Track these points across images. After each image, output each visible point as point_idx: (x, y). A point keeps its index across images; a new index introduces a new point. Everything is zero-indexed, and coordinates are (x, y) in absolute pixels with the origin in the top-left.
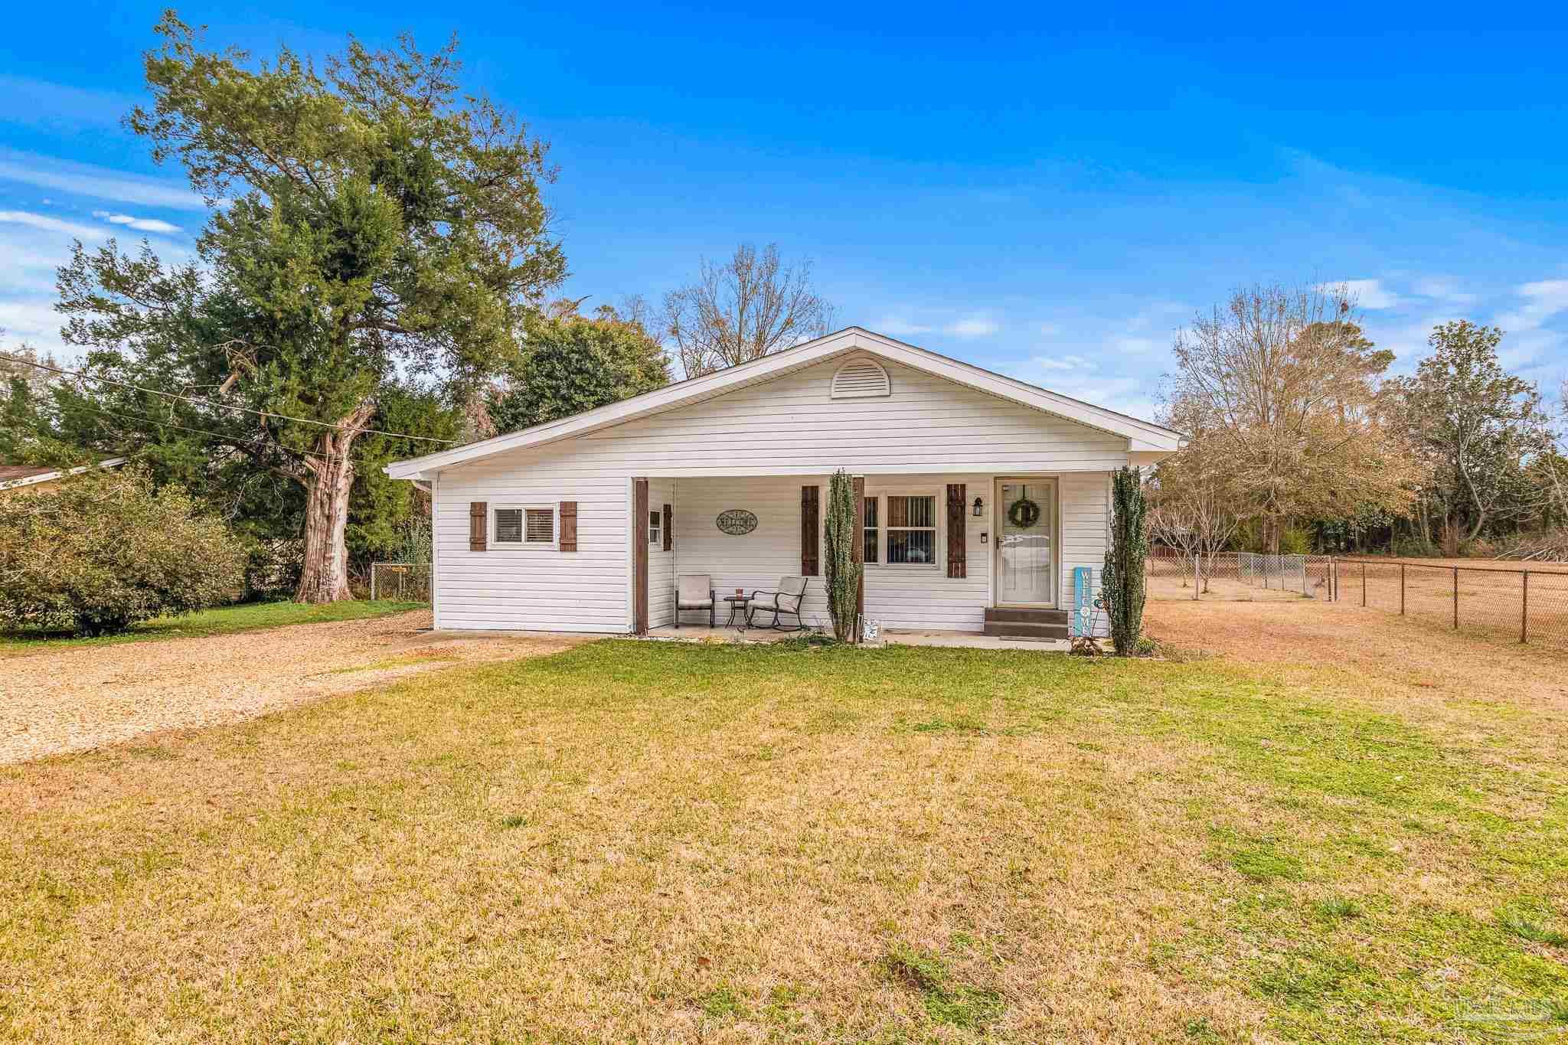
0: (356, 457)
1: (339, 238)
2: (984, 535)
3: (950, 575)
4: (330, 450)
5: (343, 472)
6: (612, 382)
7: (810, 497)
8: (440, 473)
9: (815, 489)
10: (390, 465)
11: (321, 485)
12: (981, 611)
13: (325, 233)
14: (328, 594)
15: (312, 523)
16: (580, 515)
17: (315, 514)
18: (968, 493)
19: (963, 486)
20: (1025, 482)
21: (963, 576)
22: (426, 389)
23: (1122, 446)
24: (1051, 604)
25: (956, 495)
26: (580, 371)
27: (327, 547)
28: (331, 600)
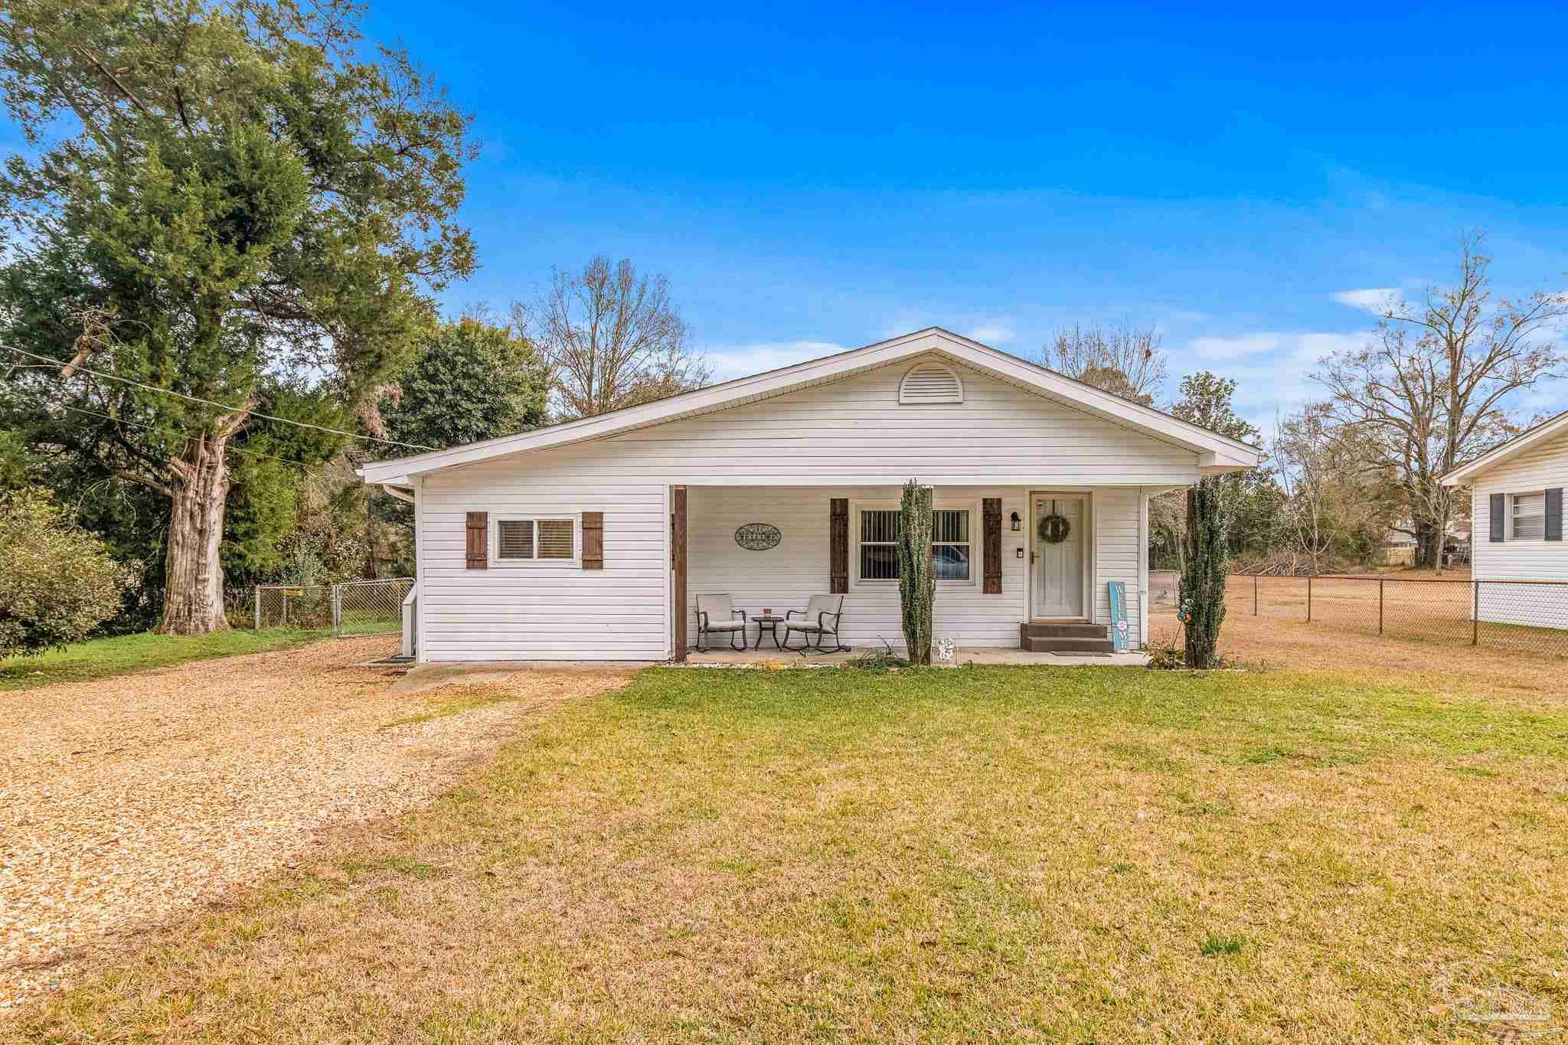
0: (234, 462)
1: (233, 194)
2: (1020, 550)
3: (985, 591)
4: (203, 452)
5: (218, 479)
6: (502, 389)
7: (839, 511)
8: (424, 477)
9: (844, 503)
10: (365, 466)
11: (191, 494)
12: (1018, 627)
13: (217, 188)
14: (203, 622)
15: (180, 538)
16: (606, 527)
17: (182, 527)
18: (1004, 508)
19: (999, 500)
20: (1053, 497)
21: (999, 591)
22: (312, 386)
23: (1194, 461)
24: (1085, 617)
25: (992, 511)
26: (466, 376)
27: (199, 568)
28: (207, 630)
